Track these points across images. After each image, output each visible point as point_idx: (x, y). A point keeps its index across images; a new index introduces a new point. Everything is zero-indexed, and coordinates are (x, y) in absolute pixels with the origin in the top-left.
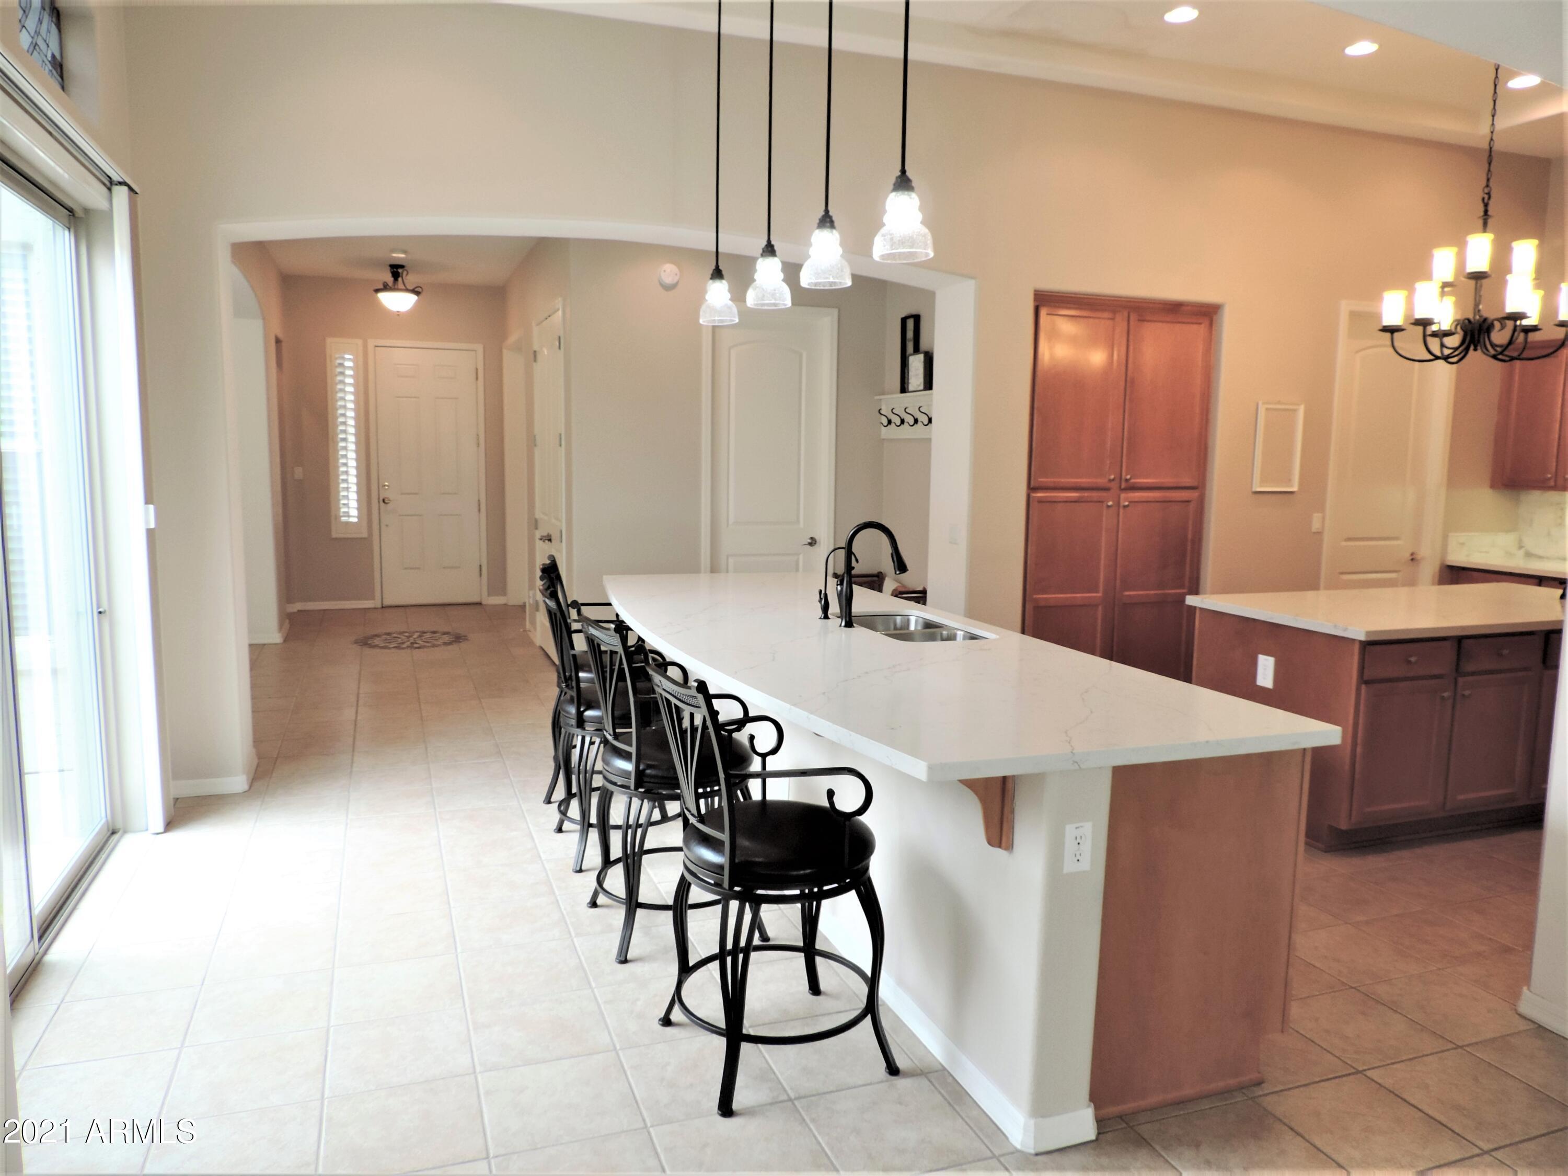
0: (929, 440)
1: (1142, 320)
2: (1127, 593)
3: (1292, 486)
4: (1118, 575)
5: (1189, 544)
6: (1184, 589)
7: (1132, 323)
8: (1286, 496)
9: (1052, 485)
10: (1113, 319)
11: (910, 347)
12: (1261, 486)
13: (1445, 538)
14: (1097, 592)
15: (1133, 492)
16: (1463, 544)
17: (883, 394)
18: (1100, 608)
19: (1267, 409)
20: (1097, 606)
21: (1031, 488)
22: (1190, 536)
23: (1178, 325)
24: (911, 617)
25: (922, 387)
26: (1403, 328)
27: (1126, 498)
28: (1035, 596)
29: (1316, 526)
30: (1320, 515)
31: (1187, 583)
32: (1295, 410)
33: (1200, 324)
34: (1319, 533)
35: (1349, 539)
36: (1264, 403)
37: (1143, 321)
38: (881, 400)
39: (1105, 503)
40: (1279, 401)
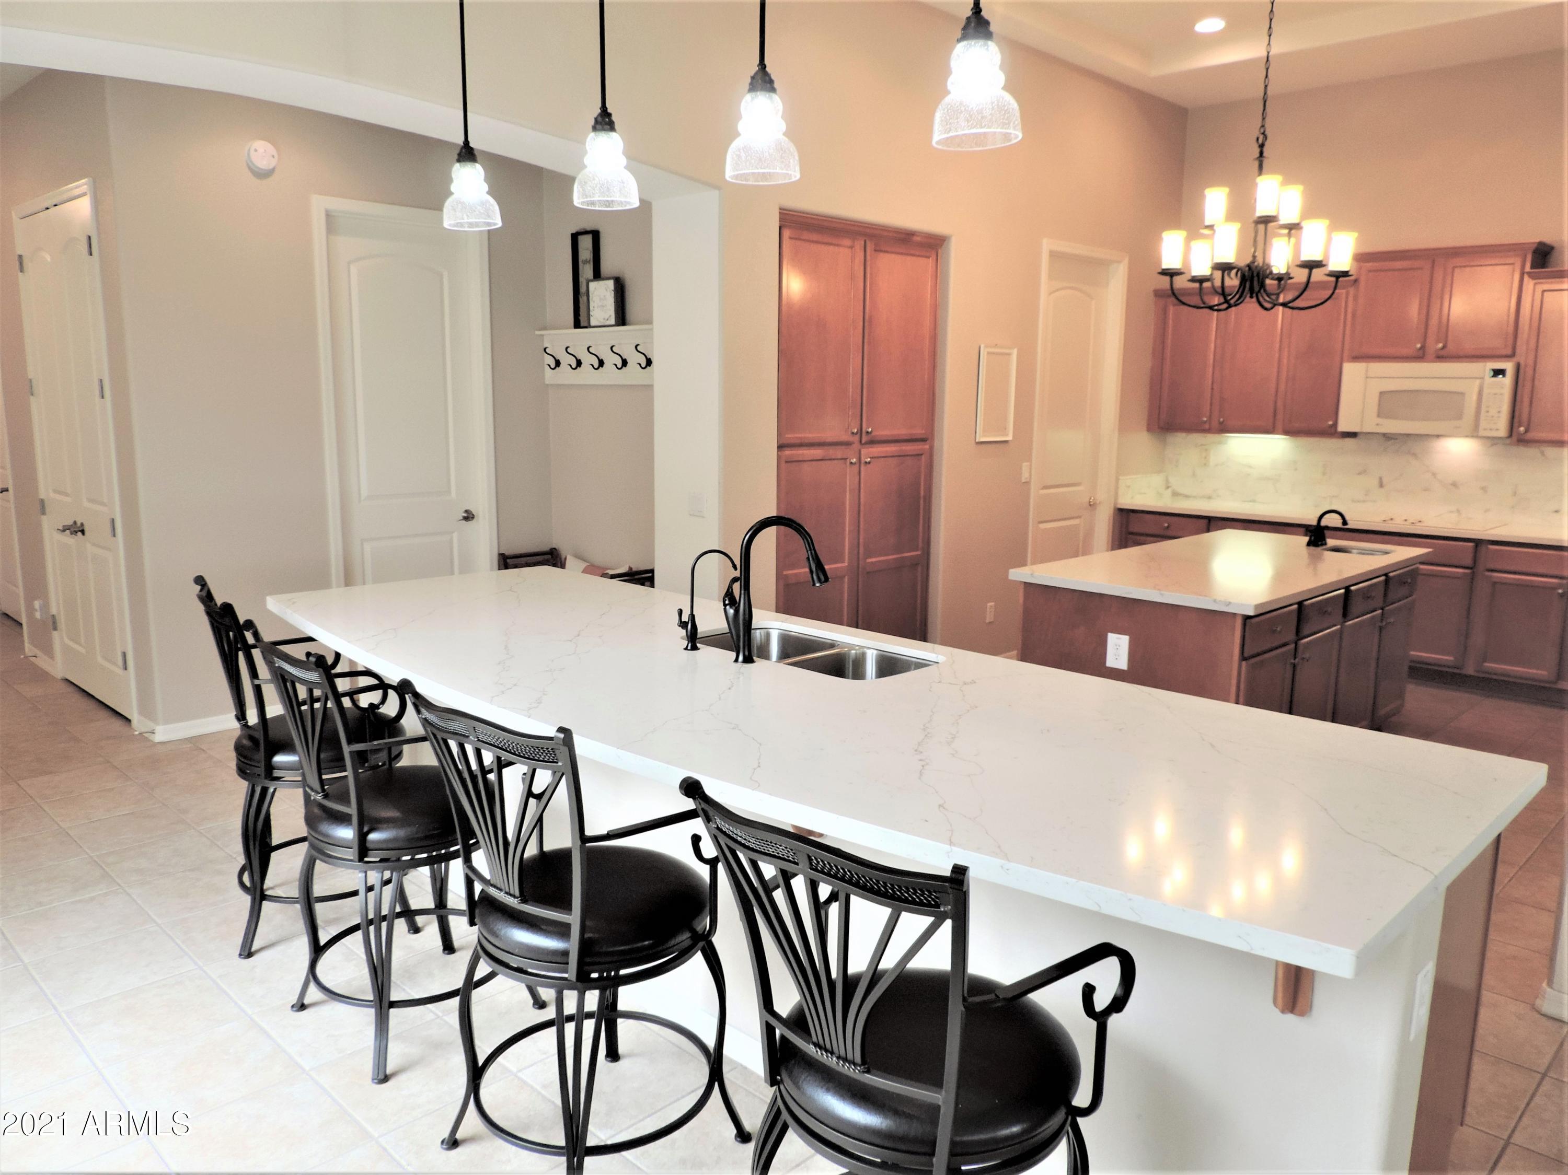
0: (650, 387)
1: (877, 250)
2: (869, 560)
3: (1007, 435)
4: (861, 540)
5: (922, 502)
6: (917, 550)
7: (868, 254)
8: (1002, 445)
9: (798, 441)
10: (851, 247)
11: (587, 271)
12: (985, 436)
13: (1117, 480)
14: (843, 562)
15: (871, 448)
16: (1129, 487)
17: (545, 328)
18: (846, 580)
19: (988, 353)
20: (842, 577)
21: (780, 447)
22: (922, 493)
23: (909, 258)
24: (771, 630)
25: (613, 321)
26: (1182, 271)
27: (868, 452)
28: (785, 573)
29: (1025, 476)
30: (1028, 464)
31: (920, 545)
32: (1009, 354)
33: (928, 257)
34: (1027, 483)
35: (1045, 487)
36: (986, 347)
37: (881, 251)
38: (542, 336)
39: (848, 460)
40: (996, 345)
